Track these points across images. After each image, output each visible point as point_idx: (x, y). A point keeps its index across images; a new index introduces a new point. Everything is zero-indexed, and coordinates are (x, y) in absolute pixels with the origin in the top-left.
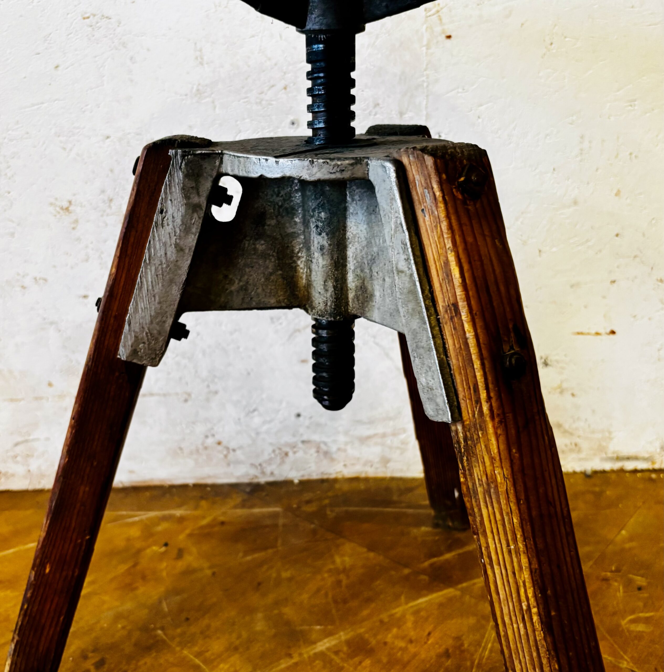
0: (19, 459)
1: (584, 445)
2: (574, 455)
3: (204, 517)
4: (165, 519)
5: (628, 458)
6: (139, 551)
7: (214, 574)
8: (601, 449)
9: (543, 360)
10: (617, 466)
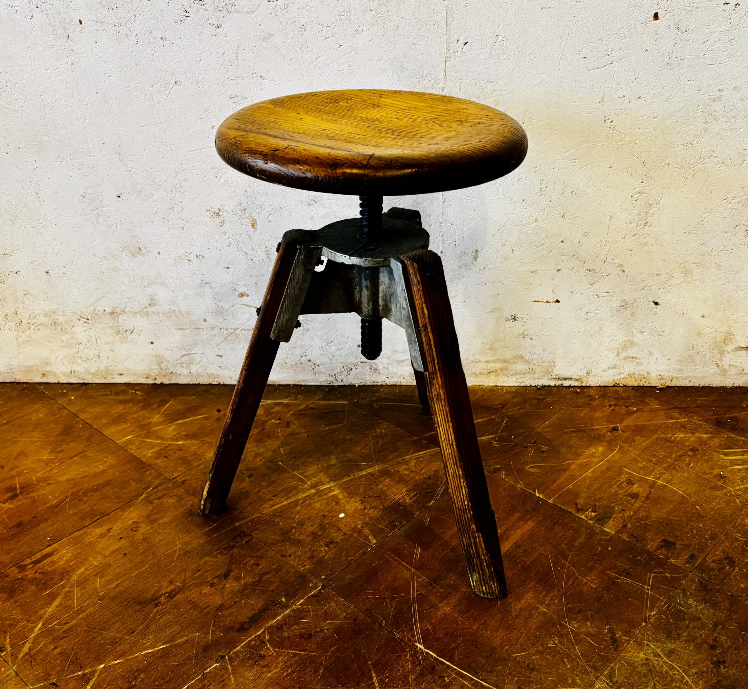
0: (184, 365)
1: (538, 370)
2: (531, 376)
3: (301, 405)
4: (277, 404)
5: (566, 379)
6: (264, 422)
7: (308, 435)
8: (548, 372)
9: (513, 317)
10: (559, 383)
